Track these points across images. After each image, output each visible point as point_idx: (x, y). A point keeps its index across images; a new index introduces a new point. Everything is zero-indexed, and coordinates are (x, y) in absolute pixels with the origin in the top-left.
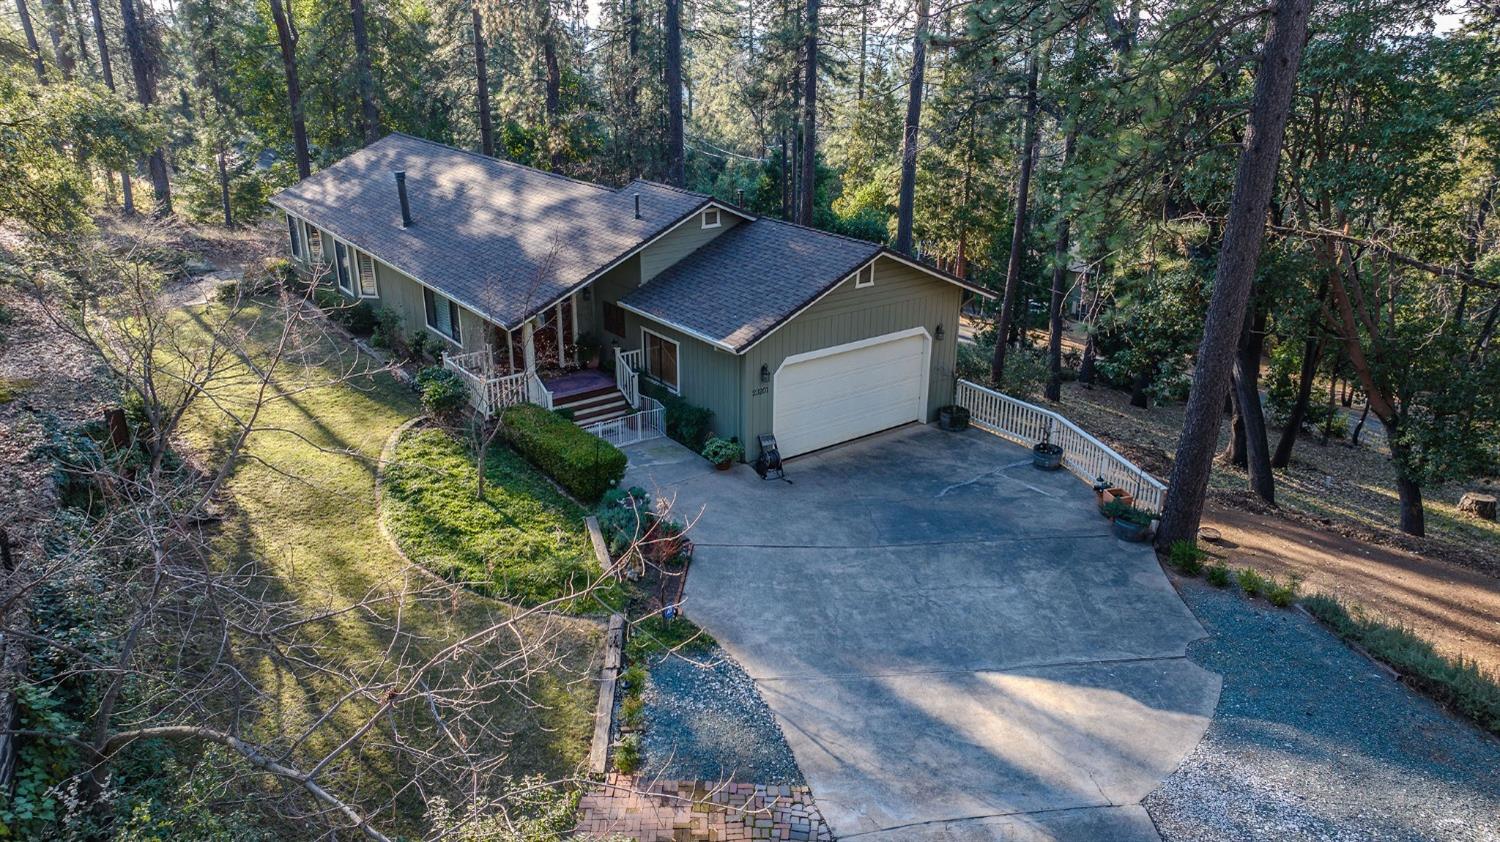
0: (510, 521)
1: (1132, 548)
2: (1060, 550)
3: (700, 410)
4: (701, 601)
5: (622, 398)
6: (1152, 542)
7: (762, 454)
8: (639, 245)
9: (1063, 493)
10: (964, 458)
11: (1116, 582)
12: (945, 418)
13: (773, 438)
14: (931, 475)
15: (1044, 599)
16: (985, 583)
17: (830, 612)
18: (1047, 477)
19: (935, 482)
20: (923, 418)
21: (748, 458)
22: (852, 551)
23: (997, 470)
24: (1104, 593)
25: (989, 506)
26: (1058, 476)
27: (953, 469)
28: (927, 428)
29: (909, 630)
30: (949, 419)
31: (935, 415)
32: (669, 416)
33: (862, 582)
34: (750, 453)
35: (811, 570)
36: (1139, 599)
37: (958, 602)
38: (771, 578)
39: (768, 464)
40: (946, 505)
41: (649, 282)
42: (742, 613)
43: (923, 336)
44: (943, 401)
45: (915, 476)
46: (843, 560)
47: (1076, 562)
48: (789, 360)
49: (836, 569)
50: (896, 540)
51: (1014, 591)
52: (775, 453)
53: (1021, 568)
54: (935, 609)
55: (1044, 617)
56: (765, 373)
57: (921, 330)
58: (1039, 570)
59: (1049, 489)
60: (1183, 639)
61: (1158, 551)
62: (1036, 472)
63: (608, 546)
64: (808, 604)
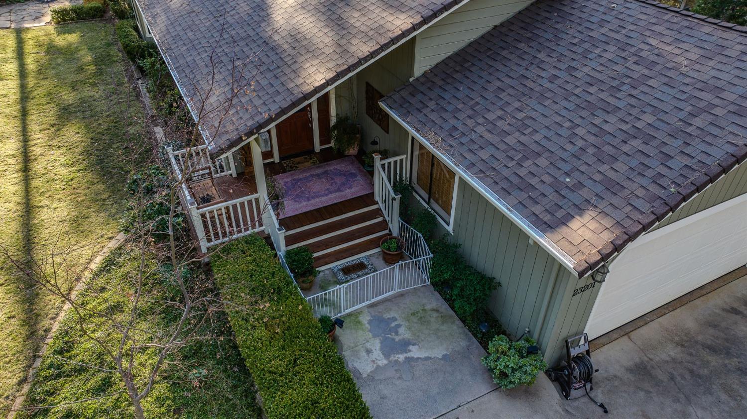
8: (414, 28)
41: (425, 75)
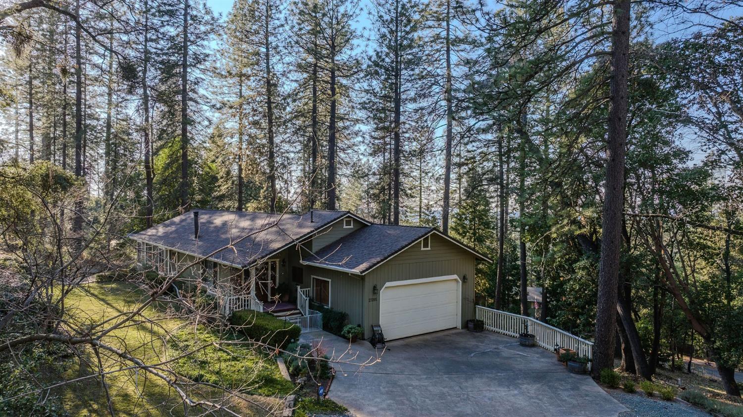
0: (235, 359)
1: (578, 377)
2: (539, 377)
3: (341, 313)
4: (339, 393)
5: (300, 313)
6: (590, 374)
7: (374, 335)
8: (311, 232)
9: (537, 356)
10: (482, 342)
11: (573, 389)
12: (471, 325)
13: (379, 326)
14: (465, 348)
15: (534, 395)
16: (500, 389)
17: (413, 399)
18: (528, 349)
19: (467, 351)
20: (459, 325)
21: (366, 337)
22: (425, 377)
23: (501, 347)
24: (566, 393)
25: (498, 360)
26: (534, 349)
27: (477, 346)
28: (461, 331)
29: (458, 407)
30: (472, 325)
31: (465, 325)
32: (324, 318)
33: (430, 388)
34: (367, 334)
35: (402, 383)
36: (587, 395)
37: (485, 397)
38: (379, 385)
39: (377, 340)
40: (475, 359)
41: (317, 251)
42: (363, 399)
43: (456, 280)
44: (470, 317)
45: (456, 348)
46: (419, 380)
47: (549, 381)
48: (388, 284)
49: (415, 383)
50: (448, 373)
51: (516, 392)
52: (381, 334)
53: (519, 383)
54: (472, 399)
55: (535, 402)
56: (375, 290)
57: (455, 277)
58: (529, 384)
59: (529, 353)
60: (616, 411)
61: (593, 378)
62: (522, 348)
63: (288, 369)
64: (400, 396)
